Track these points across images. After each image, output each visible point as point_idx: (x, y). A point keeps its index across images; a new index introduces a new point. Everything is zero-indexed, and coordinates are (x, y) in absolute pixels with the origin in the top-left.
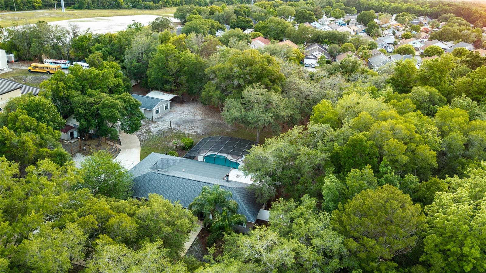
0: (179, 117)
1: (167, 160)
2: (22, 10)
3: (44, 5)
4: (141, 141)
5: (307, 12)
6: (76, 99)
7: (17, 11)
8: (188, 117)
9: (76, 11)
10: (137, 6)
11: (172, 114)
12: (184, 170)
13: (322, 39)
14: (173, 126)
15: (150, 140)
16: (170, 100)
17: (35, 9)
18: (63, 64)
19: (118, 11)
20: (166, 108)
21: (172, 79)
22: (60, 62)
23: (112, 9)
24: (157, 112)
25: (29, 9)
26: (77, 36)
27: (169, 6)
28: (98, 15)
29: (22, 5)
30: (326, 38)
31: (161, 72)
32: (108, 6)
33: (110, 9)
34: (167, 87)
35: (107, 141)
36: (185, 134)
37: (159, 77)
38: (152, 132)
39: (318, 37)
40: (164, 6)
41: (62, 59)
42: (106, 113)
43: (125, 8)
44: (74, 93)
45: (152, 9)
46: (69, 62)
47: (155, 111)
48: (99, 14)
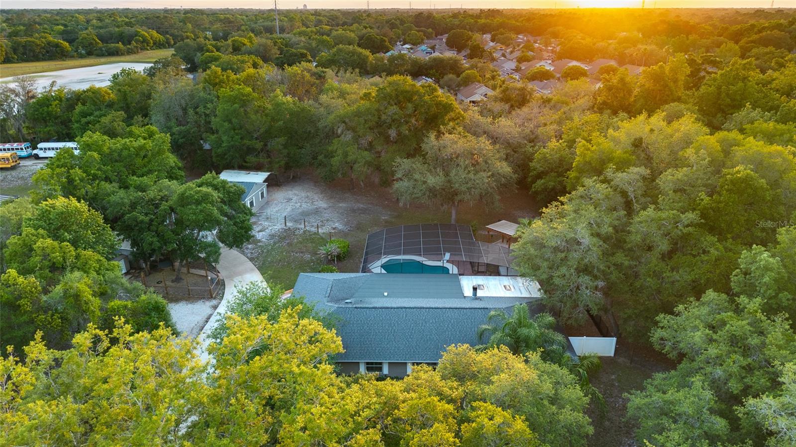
0: (289, 209)
1: (344, 281)
4: (251, 259)
5: (376, 38)
6: (113, 198)
8: (304, 205)
11: (273, 206)
12: (386, 294)
13: (426, 69)
14: (289, 224)
15: (264, 255)
16: (264, 182)
18: (17, 149)
19: (64, 63)
20: (263, 196)
21: (259, 145)
22: (10, 147)
23: (52, 59)
24: (252, 204)
26: (33, 97)
27: (148, 48)
30: (431, 68)
31: (237, 134)
32: (43, 55)
34: (251, 159)
35: (190, 269)
36: (319, 235)
37: (237, 143)
38: (259, 241)
39: (420, 67)
40: (141, 49)
41: (9, 142)
42: (195, 214)
44: (107, 186)
45: (123, 54)
46: (28, 144)
47: (249, 202)
48: (33, 69)
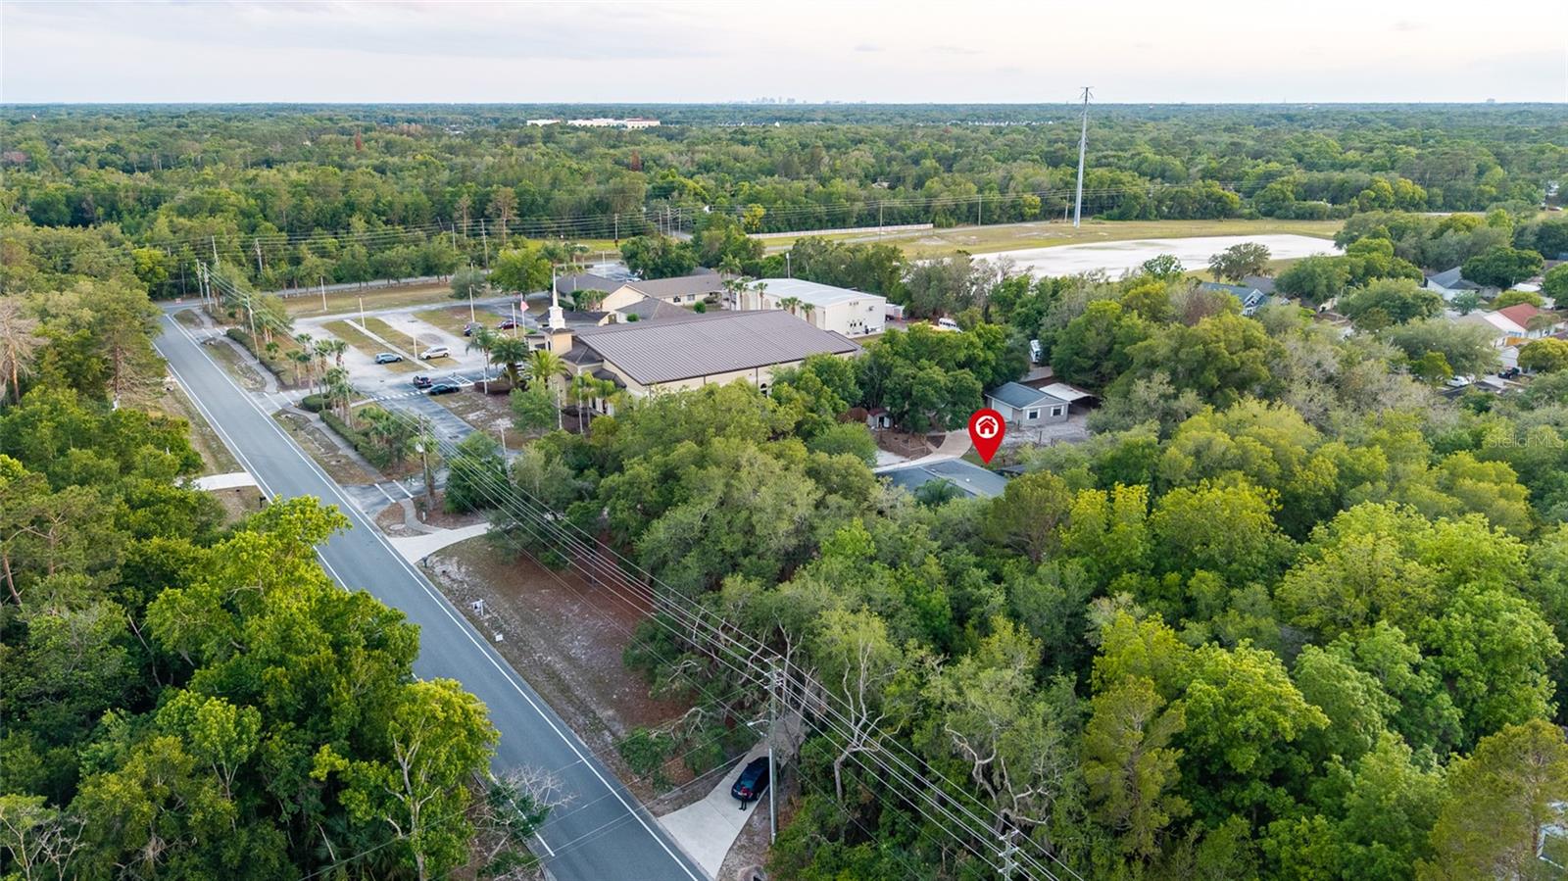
2: (996, 222)
3: (1046, 211)
7: (982, 224)
9: (1109, 224)
10: (1278, 212)
11: (1061, 425)
14: (1046, 441)
16: (1072, 401)
17: (1023, 220)
19: (1216, 225)
20: (1057, 412)
23: (1205, 219)
24: (1033, 415)
25: (1011, 220)
26: (1007, 279)
28: (1150, 235)
29: (998, 211)
32: (1195, 212)
33: (1200, 218)
34: (1078, 377)
43: (1241, 217)
47: (1028, 412)
48: (1156, 232)
